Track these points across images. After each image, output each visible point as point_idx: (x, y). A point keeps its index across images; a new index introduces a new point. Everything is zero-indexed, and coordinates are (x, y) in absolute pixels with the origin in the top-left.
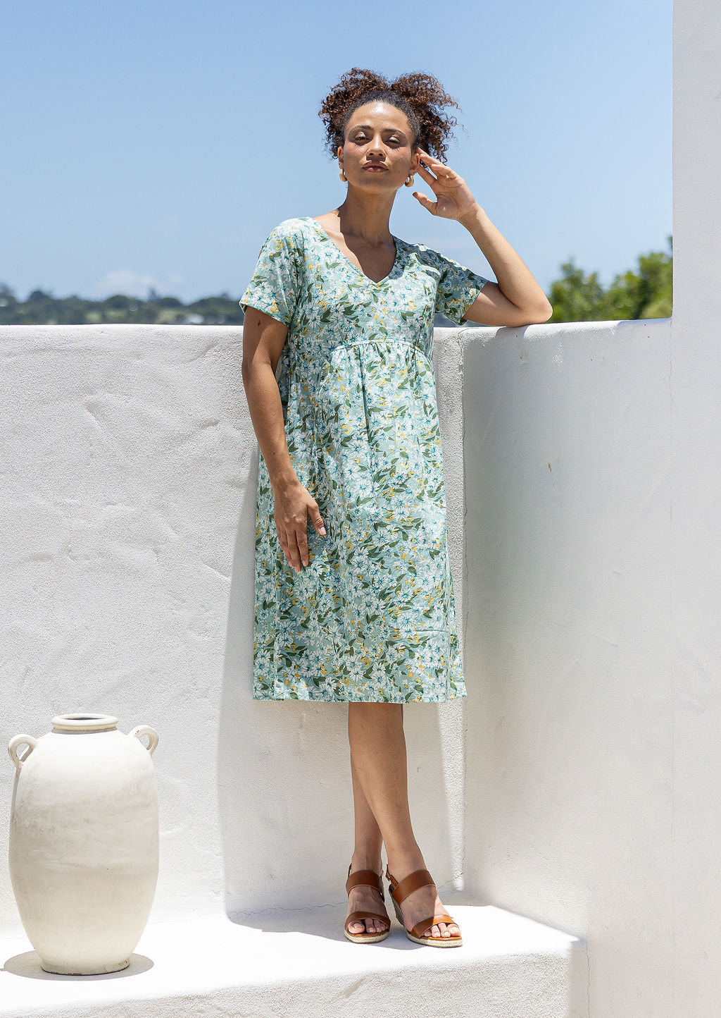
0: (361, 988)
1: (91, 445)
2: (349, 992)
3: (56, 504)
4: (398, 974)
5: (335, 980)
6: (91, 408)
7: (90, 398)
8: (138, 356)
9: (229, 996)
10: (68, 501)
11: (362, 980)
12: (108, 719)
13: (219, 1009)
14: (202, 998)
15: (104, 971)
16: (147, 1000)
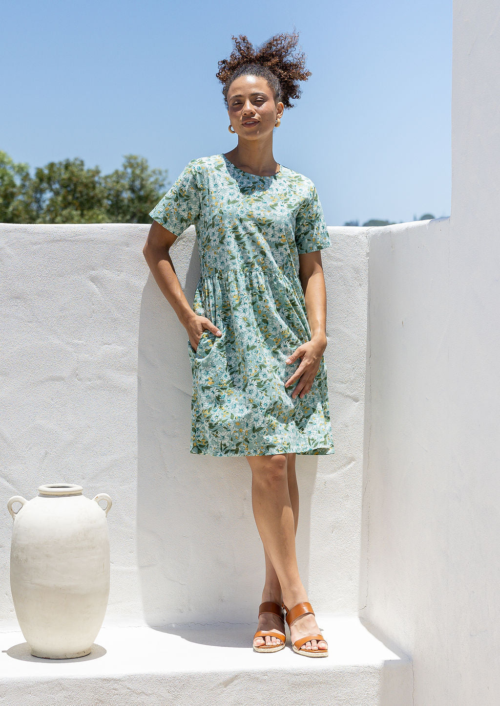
0: (236, 682)
1: (93, 305)
2: (226, 684)
3: (68, 343)
4: (265, 673)
5: (216, 674)
6: (93, 279)
7: (93, 273)
8: (127, 245)
9: (136, 681)
10: (76, 341)
11: (236, 676)
12: (76, 487)
13: (128, 688)
14: (116, 680)
15: (65, 657)
16: (76, 679)
